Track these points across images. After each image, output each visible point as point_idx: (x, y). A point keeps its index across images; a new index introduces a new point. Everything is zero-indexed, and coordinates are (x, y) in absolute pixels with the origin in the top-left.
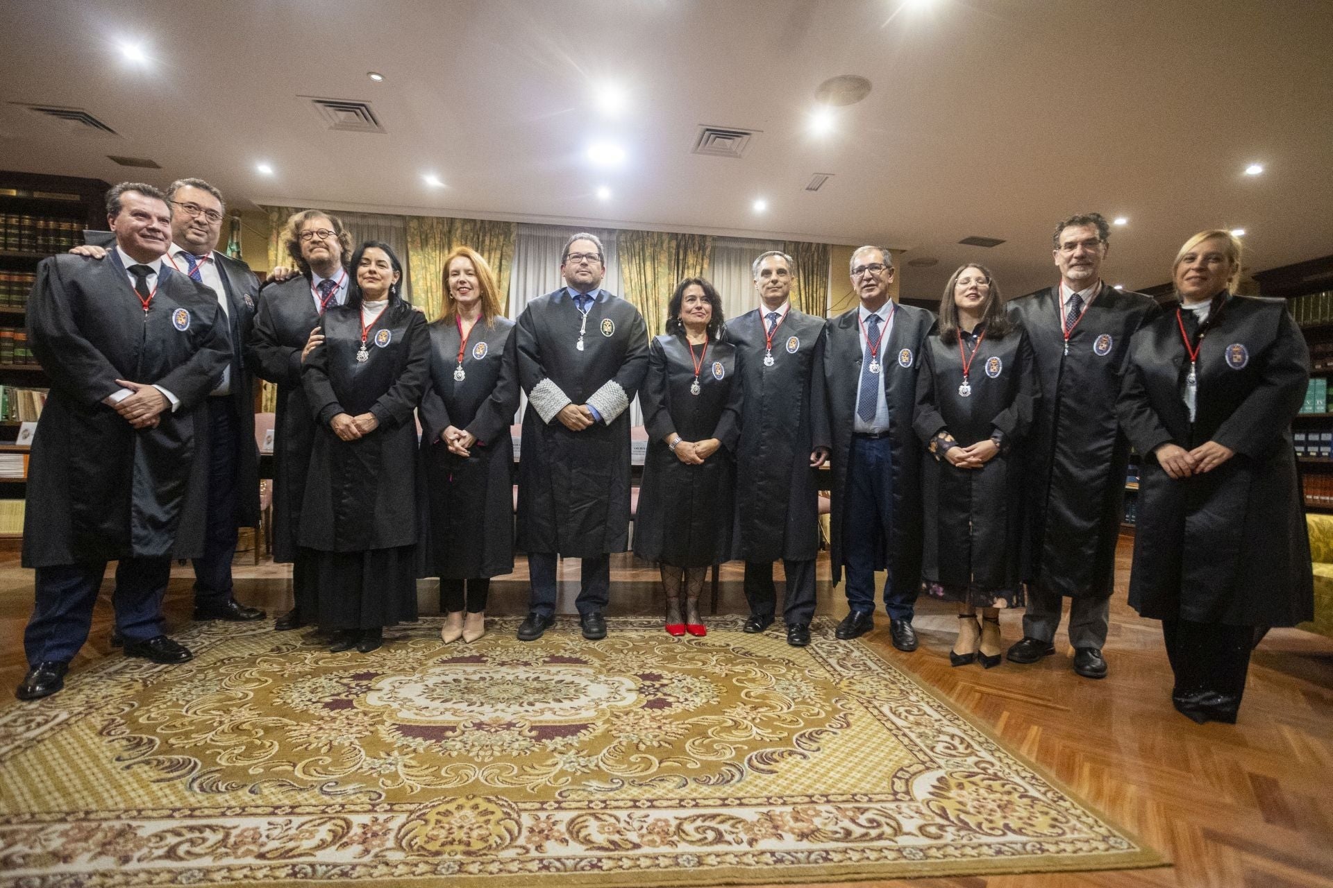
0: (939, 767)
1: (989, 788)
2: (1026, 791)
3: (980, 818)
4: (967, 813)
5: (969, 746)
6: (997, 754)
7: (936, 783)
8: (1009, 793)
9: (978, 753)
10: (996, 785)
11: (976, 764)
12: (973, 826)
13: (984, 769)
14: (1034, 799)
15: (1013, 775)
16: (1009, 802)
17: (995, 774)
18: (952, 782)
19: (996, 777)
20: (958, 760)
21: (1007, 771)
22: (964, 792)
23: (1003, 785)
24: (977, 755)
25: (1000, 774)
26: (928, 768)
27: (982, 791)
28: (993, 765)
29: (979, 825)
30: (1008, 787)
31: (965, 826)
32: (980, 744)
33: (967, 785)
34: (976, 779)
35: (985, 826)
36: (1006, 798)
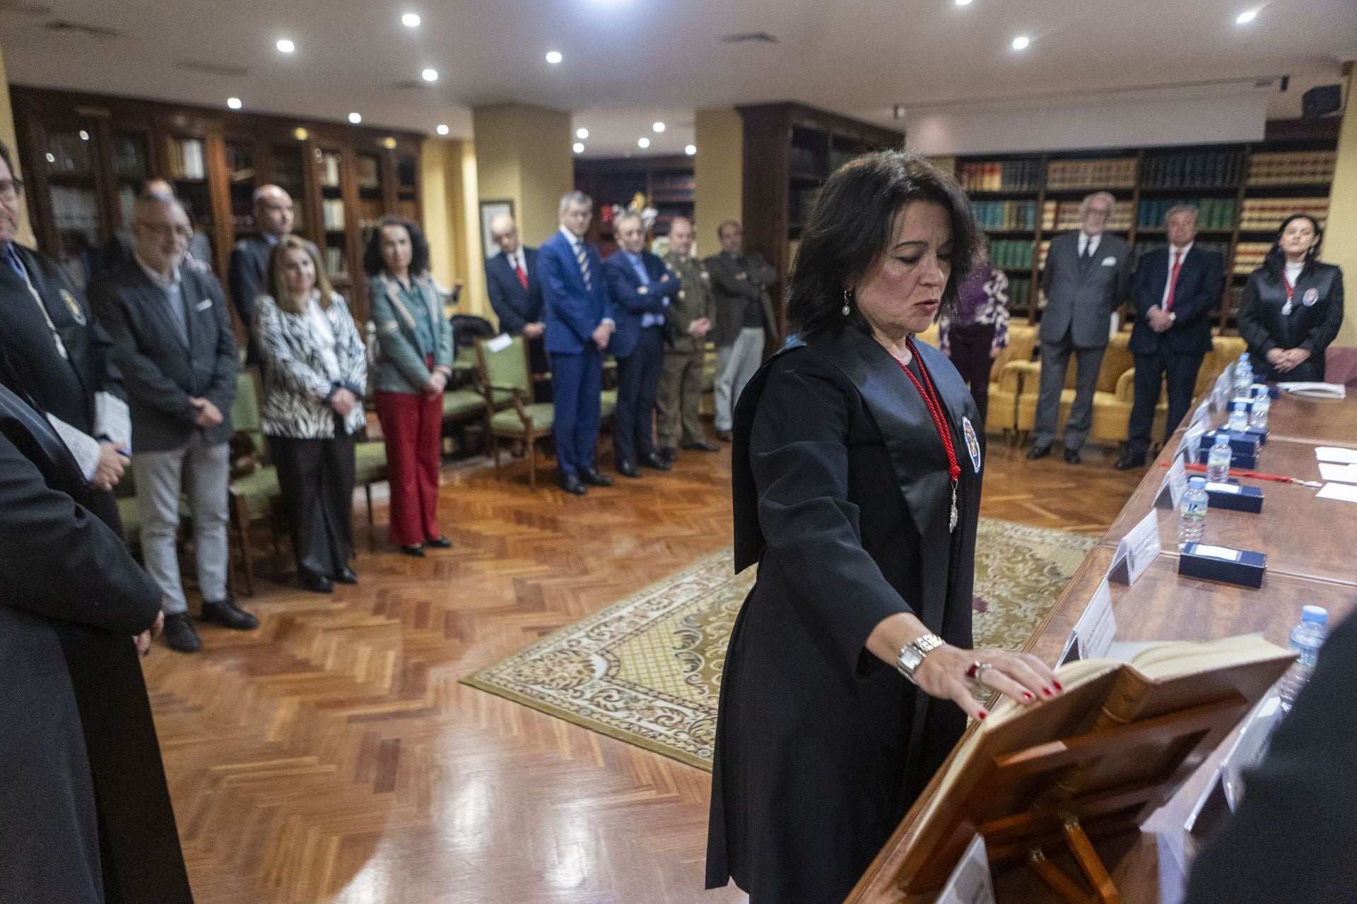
0: (601, 679)
1: (564, 679)
2: (543, 687)
3: (557, 659)
4: (565, 659)
5: (598, 705)
6: (576, 708)
7: (593, 667)
8: (552, 680)
9: (588, 702)
10: (562, 683)
11: (583, 693)
12: (558, 654)
13: (576, 691)
14: (537, 683)
15: (556, 695)
16: (548, 675)
17: (566, 690)
18: (586, 672)
19: (565, 688)
20: (596, 690)
21: (562, 697)
22: (575, 669)
23: (558, 684)
24: (587, 700)
25: (564, 692)
26: (607, 675)
27: (566, 675)
28: (573, 697)
29: (555, 655)
30: (554, 684)
31: (561, 652)
32: (593, 712)
33: (578, 675)
34: (575, 682)
35: (552, 656)
36: (552, 677)
